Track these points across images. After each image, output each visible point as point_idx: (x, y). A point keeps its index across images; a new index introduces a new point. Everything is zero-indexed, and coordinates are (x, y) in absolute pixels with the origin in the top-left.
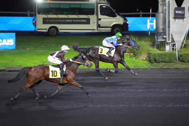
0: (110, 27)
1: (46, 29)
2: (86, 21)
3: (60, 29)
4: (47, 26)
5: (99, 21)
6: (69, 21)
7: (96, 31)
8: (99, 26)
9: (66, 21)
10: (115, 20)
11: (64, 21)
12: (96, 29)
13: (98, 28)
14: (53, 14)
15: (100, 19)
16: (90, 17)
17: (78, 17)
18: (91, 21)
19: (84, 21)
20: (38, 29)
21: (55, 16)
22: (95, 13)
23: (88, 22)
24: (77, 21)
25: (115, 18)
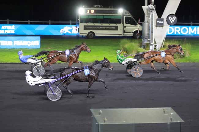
0: (133, 33)
1: (86, 34)
2: (115, 28)
3: (96, 34)
4: (87, 32)
5: (125, 28)
6: (103, 28)
7: (122, 35)
8: (124, 32)
9: (101, 28)
10: (136, 27)
11: (99, 28)
12: (122, 34)
13: (124, 33)
14: (91, 23)
15: (125, 27)
16: (118, 25)
17: (109, 25)
18: (119, 28)
19: (113, 28)
20: (80, 34)
21: (92, 24)
22: (122, 22)
23: (116, 29)
24: (108, 28)
25: (136, 26)
